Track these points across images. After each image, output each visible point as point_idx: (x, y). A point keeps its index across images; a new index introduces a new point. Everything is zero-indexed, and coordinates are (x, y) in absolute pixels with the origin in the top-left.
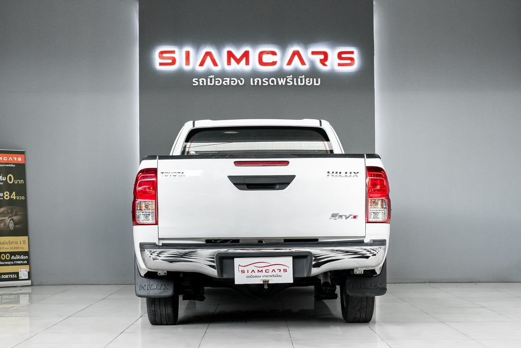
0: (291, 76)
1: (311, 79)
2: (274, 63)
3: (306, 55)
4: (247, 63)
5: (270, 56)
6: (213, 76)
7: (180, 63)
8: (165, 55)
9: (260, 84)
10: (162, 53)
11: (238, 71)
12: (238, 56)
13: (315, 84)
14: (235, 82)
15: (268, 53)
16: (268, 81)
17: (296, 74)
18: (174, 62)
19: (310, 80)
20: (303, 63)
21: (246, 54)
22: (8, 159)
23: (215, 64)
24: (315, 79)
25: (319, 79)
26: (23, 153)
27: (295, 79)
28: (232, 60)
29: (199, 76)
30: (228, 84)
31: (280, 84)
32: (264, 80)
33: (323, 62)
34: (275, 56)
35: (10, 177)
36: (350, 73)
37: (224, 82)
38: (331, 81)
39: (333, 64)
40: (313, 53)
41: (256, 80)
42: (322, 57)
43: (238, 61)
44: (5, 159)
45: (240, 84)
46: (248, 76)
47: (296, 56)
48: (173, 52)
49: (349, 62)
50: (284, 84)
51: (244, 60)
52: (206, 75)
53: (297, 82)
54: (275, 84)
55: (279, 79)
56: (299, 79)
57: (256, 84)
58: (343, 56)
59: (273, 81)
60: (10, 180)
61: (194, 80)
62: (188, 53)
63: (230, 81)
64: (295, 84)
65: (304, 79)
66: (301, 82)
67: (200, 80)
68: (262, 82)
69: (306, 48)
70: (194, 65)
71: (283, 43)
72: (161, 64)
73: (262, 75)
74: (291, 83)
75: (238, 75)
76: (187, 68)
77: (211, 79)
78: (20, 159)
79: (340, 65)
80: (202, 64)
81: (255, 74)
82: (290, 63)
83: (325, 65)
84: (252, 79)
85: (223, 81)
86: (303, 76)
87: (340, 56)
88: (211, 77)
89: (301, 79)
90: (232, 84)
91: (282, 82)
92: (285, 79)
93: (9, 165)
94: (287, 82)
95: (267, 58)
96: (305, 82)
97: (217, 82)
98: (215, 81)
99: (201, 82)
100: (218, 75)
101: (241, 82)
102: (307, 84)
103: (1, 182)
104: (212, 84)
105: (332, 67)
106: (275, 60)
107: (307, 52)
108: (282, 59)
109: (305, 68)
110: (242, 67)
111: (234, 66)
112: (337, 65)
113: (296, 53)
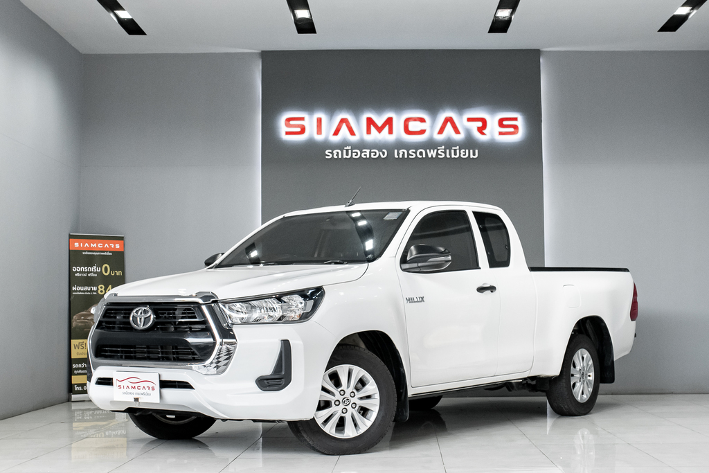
0: (443, 147)
1: (467, 151)
2: (422, 132)
3: (461, 122)
4: (391, 132)
5: (418, 123)
6: (350, 148)
7: (311, 132)
8: (292, 122)
9: (406, 156)
10: (289, 120)
11: (380, 141)
12: (380, 124)
13: (472, 156)
14: (376, 154)
15: (415, 119)
16: (416, 153)
17: (449, 144)
18: (303, 131)
19: (465, 152)
20: (457, 132)
21: (389, 122)
22: (103, 246)
23: (352, 133)
24: (471, 151)
25: (477, 151)
26: (122, 239)
27: (448, 151)
28: (373, 128)
29: (333, 147)
30: (368, 156)
31: (430, 156)
32: (410, 152)
33: (481, 130)
34: (423, 124)
35: (106, 268)
36: (513, 143)
37: (363, 154)
38: (491, 153)
39: (493, 133)
40: (469, 120)
41: (401, 152)
42: (480, 124)
43: (380, 129)
44: (100, 246)
45: (382, 156)
46: (391, 148)
47: (449, 124)
48: (302, 119)
49: (511, 130)
50: (434, 156)
52: (341, 146)
53: (450, 154)
54: (424, 156)
55: (428, 150)
56: (453, 151)
57: (401, 156)
58: (505, 123)
59: (421, 153)
60: (106, 272)
61: (327, 152)
62: (319, 120)
63: (370, 152)
64: (448, 156)
65: (458, 151)
66: (455, 154)
67: (335, 152)
68: (409, 154)
69: (461, 114)
70: (327, 134)
72: (287, 133)
73: (408, 146)
74: (443, 155)
75: (379, 146)
76: (319, 138)
77: (347, 150)
78: (118, 246)
79: (501, 133)
80: (336, 133)
81: (400, 145)
82: (441, 132)
83: (483, 134)
84: (396, 151)
85: (361, 153)
86: (458, 147)
87: (501, 123)
88: (348, 148)
89: (455, 150)
90: (372, 156)
91: (432, 154)
92: (436, 150)
93: (105, 254)
94: (437, 154)
95: (413, 126)
96: (460, 154)
97: (354, 154)
98: (352, 152)
99: (335, 154)
100: (355, 146)
101: (384, 154)
102: (462, 156)
103: (94, 273)
104: (349, 157)
105: (492, 136)
106: (423, 128)
107: (462, 118)
108: (432, 126)
109: (460, 137)
110: (385, 136)
111: (375, 136)
112: (497, 133)
113: (449, 120)
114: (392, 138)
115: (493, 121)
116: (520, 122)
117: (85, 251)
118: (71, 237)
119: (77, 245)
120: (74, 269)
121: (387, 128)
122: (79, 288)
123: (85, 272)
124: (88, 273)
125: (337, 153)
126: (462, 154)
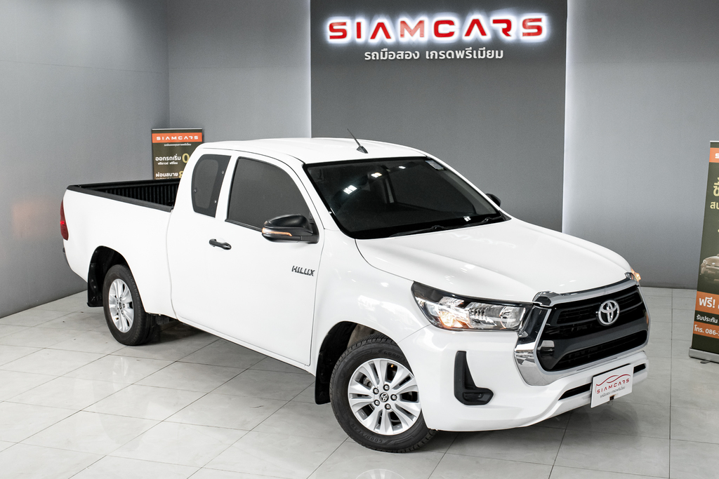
0: (471, 48)
1: (493, 51)
2: (451, 34)
3: (488, 24)
4: (422, 35)
5: (447, 26)
6: (386, 50)
7: (352, 35)
8: (335, 28)
9: (436, 57)
10: (333, 25)
11: (414, 43)
12: (412, 26)
13: (497, 57)
14: (410, 55)
15: (445, 22)
16: (445, 54)
17: (476, 45)
18: (344, 35)
19: (491, 52)
20: (483, 33)
21: (421, 25)
22: (183, 138)
23: (388, 36)
24: (497, 52)
25: (502, 52)
26: (200, 131)
27: (475, 52)
28: (406, 32)
29: (371, 49)
30: (402, 58)
31: (458, 57)
32: (440, 53)
33: (506, 31)
34: (452, 26)
35: (186, 157)
36: (537, 43)
37: (398, 55)
38: (516, 53)
39: (518, 33)
40: (495, 22)
41: (431, 53)
42: (505, 26)
43: (412, 33)
44: (180, 138)
45: (415, 58)
46: (423, 49)
47: (476, 26)
48: (344, 24)
49: (535, 31)
50: (462, 57)
51: (418, 32)
52: (379, 48)
53: (477, 55)
54: (453, 57)
55: (457, 52)
56: (479, 52)
57: (432, 58)
58: (529, 24)
59: (450, 55)
60: (186, 160)
61: (366, 55)
62: (359, 25)
63: (404, 54)
64: (475, 57)
65: (484, 52)
66: (482, 55)
67: (373, 54)
68: (439, 56)
69: (488, 16)
70: (366, 38)
71: (462, 12)
72: (332, 37)
73: (438, 48)
74: (471, 56)
75: (412, 48)
76: (360, 41)
77: (384, 52)
78: (196, 138)
79: (525, 34)
80: (374, 36)
81: (432, 46)
82: (468, 33)
83: (508, 35)
84: (427, 52)
85: (396, 54)
86: (484, 48)
87: (525, 24)
88: (385, 50)
89: (482, 51)
90: (406, 58)
91: (460, 55)
92: (463, 51)
93: (185, 144)
94: (465, 55)
95: (443, 29)
96: (486, 54)
97: (390, 56)
98: (388, 54)
99: (373, 56)
100: (391, 48)
101: (416, 55)
102: (488, 56)
103: (175, 161)
104: (385, 58)
105: (517, 37)
106: (452, 31)
107: (489, 19)
108: (461, 29)
109: (487, 38)
110: (416, 38)
111: (408, 38)
112: (522, 34)
113: (476, 22)
114: (424, 40)
115: (517, 22)
116: (545, 23)
117: (166, 143)
118: (153, 132)
119: (159, 138)
120: (157, 159)
122: (162, 175)
123: (166, 161)
124: (170, 161)
125: (375, 55)
126: (488, 54)
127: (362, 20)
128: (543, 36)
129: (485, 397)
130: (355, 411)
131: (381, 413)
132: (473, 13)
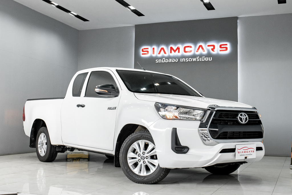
0: (199, 57)
1: (208, 58)
2: (191, 51)
3: (206, 47)
4: (179, 52)
5: (189, 48)
6: (164, 58)
7: (151, 53)
8: (144, 50)
9: (185, 61)
11: (176, 56)
13: (209, 60)
14: (174, 61)
15: (188, 47)
16: (188, 59)
17: (201, 56)
18: (148, 53)
19: (207, 58)
20: (204, 51)
21: (178, 48)
23: (165, 53)
24: (209, 58)
25: (211, 58)
27: (200, 58)
28: (172, 51)
29: (158, 58)
30: (171, 62)
31: (193, 61)
32: (186, 59)
33: (213, 50)
34: (191, 48)
36: (226, 54)
38: (217, 59)
39: (217, 50)
40: (208, 46)
41: (183, 59)
42: (212, 47)
43: (175, 51)
45: (176, 61)
46: (179, 58)
47: (201, 48)
48: (148, 49)
49: (225, 49)
50: (195, 60)
51: (177, 51)
52: (161, 58)
53: (201, 60)
54: (191, 61)
55: (193, 58)
56: (202, 58)
57: (183, 61)
58: (222, 46)
59: (190, 60)
61: (156, 61)
62: (154, 49)
63: (172, 60)
64: (200, 60)
66: (203, 59)
67: (159, 60)
68: (186, 60)
69: (206, 44)
71: (195, 42)
72: (143, 54)
73: (185, 57)
75: (175, 58)
76: (154, 55)
77: (163, 59)
79: (220, 51)
80: (159, 53)
81: (183, 57)
82: (198, 51)
83: (214, 51)
84: (181, 59)
85: (169, 60)
86: (204, 57)
87: (221, 47)
89: (203, 58)
90: (172, 61)
91: (194, 60)
92: (196, 58)
94: (196, 60)
95: (187, 49)
96: (205, 59)
97: (166, 61)
98: (165, 60)
100: (166, 58)
101: (176, 60)
102: (206, 60)
104: (164, 62)
105: (218, 52)
106: (191, 50)
107: (206, 45)
108: (195, 49)
109: (205, 53)
110: (177, 54)
111: (173, 54)
112: (219, 51)
113: (201, 46)
114: (180, 54)
115: (217, 46)
116: (229, 45)
121: (177, 50)
125: (160, 61)
126: (206, 59)
127: (155, 47)
128: (228, 51)
129: (186, 150)
130: (130, 165)
131: (141, 165)
132: (199, 43)
